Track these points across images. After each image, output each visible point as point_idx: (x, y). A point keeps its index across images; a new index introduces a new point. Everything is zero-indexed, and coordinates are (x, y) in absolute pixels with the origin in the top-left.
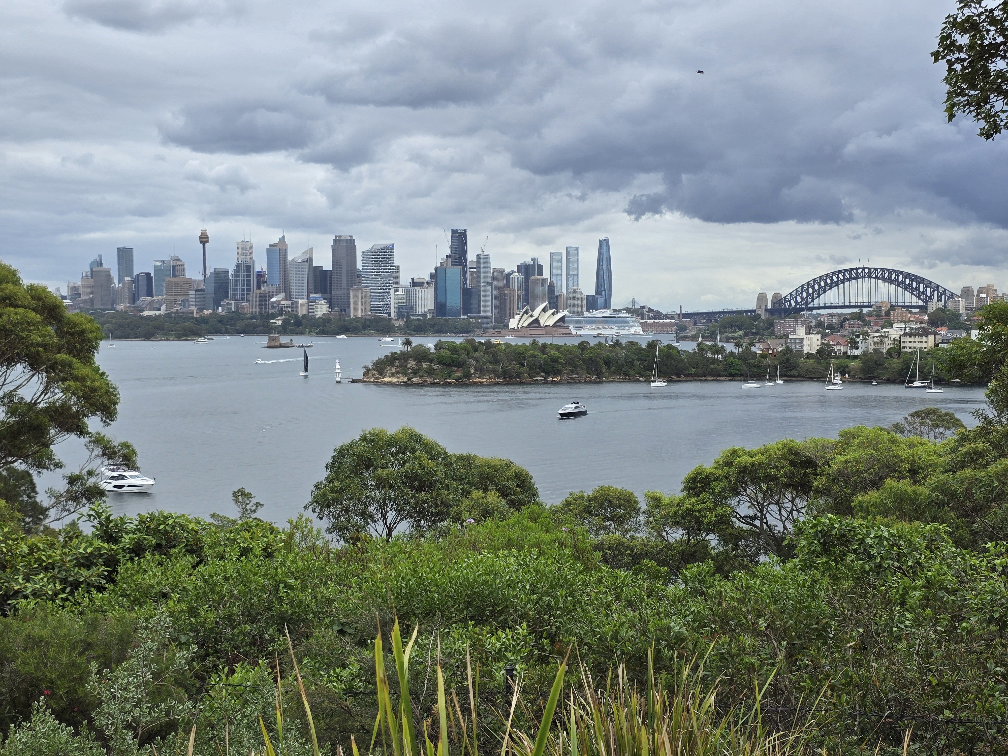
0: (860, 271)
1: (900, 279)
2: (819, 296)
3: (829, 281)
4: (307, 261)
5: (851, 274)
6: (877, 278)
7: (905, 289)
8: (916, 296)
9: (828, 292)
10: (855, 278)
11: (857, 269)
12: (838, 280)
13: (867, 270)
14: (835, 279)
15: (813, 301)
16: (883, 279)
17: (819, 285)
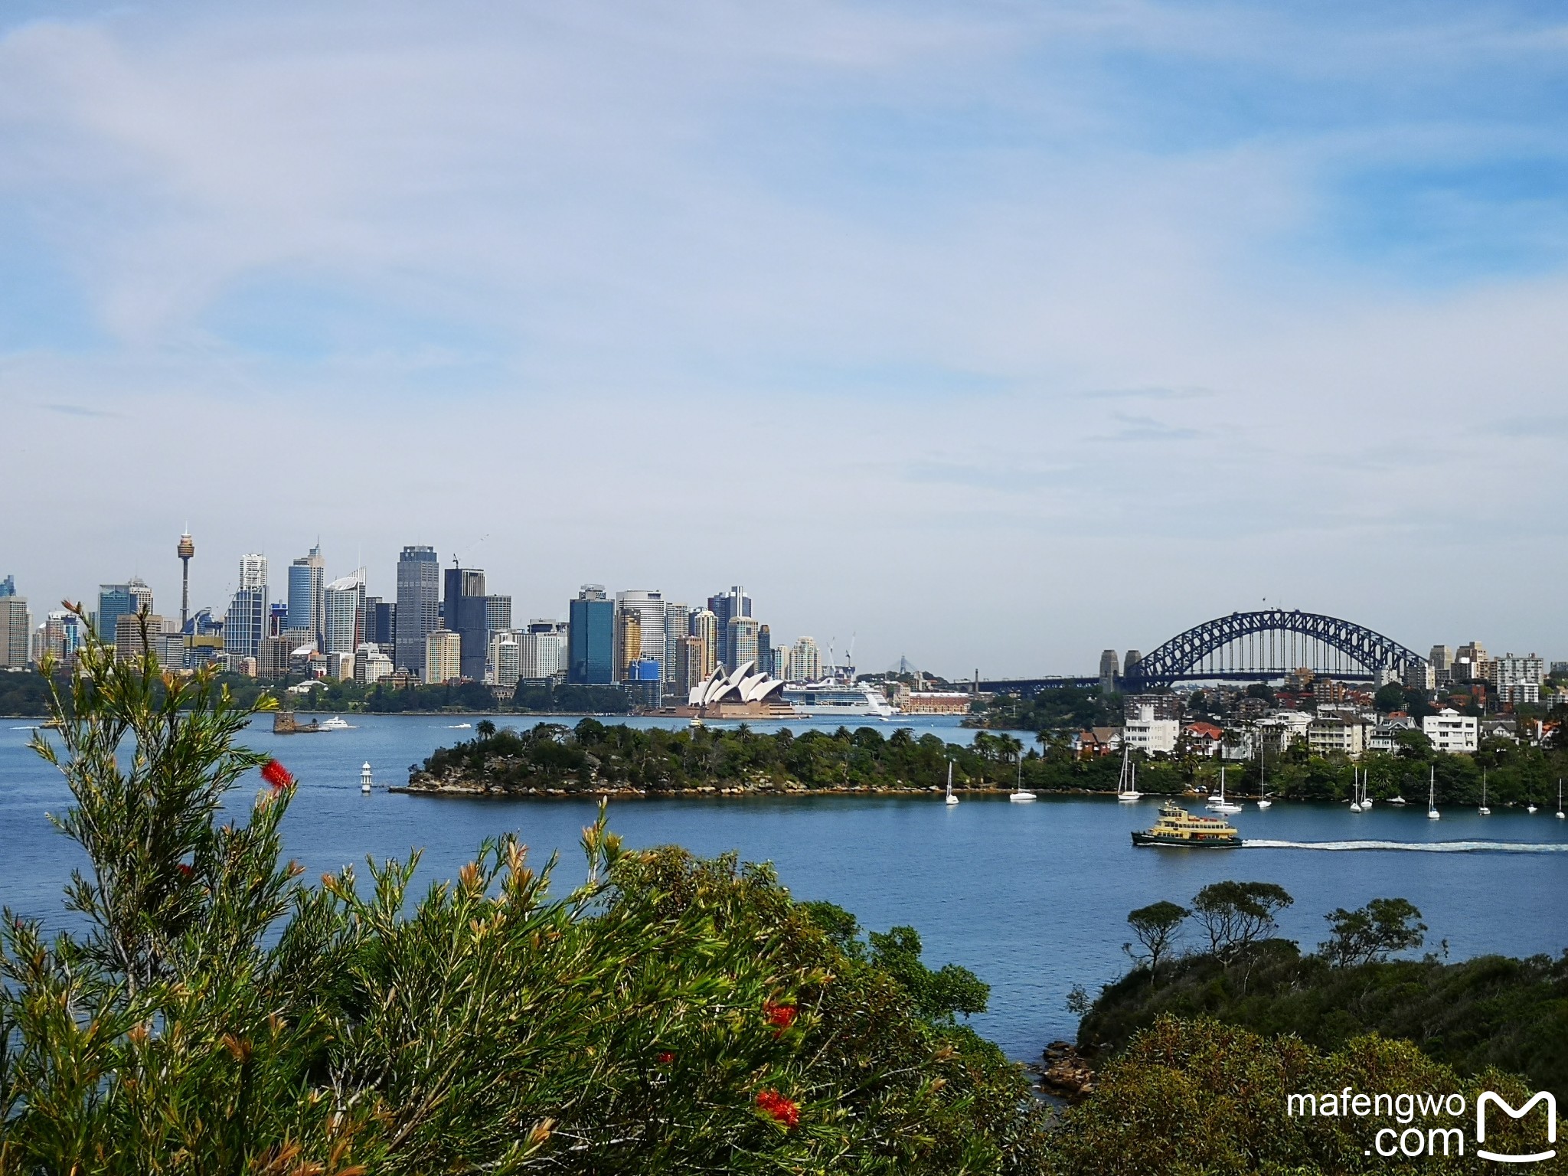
0: (1266, 617)
1: (1332, 631)
2: (1200, 657)
3: (1216, 632)
4: (356, 588)
5: (1251, 622)
6: (1294, 629)
7: (1340, 648)
8: (1357, 659)
9: (1216, 651)
10: (1258, 629)
11: (1262, 614)
12: (1231, 632)
13: (1277, 616)
14: (1226, 629)
15: (1191, 665)
16: (1305, 631)
17: (1202, 639)
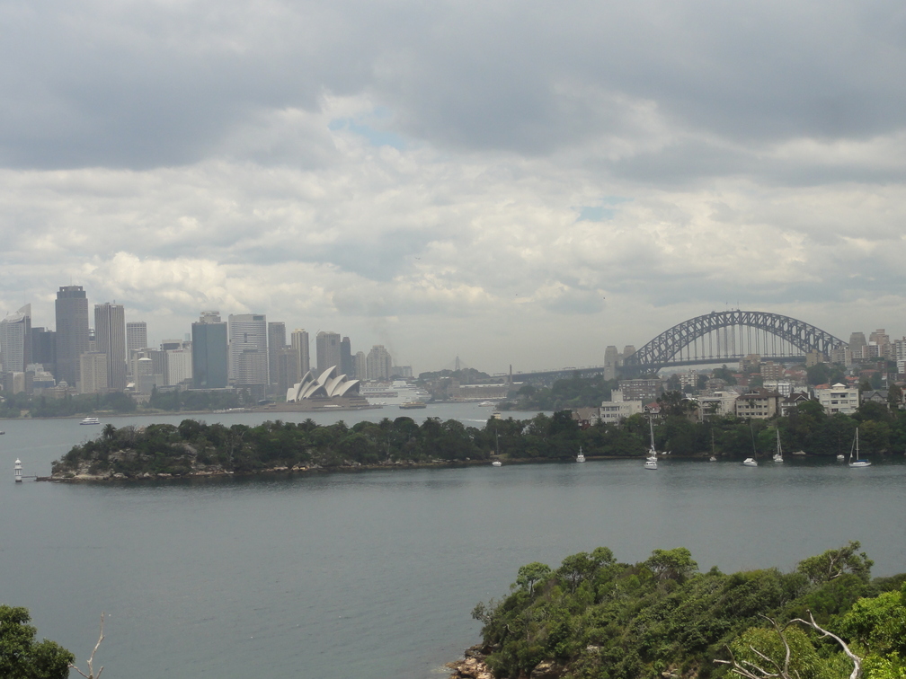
0: (728, 316)
1: (777, 324)
2: (680, 349)
3: (691, 329)
4: (23, 321)
5: (717, 320)
6: (749, 324)
7: (784, 337)
8: (796, 345)
9: (692, 344)
10: (722, 325)
11: (725, 314)
12: (702, 328)
13: (736, 315)
14: (699, 326)
15: (673, 354)
16: (758, 326)
17: (681, 335)
